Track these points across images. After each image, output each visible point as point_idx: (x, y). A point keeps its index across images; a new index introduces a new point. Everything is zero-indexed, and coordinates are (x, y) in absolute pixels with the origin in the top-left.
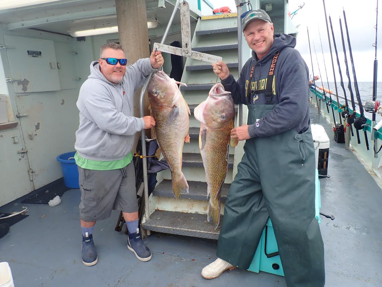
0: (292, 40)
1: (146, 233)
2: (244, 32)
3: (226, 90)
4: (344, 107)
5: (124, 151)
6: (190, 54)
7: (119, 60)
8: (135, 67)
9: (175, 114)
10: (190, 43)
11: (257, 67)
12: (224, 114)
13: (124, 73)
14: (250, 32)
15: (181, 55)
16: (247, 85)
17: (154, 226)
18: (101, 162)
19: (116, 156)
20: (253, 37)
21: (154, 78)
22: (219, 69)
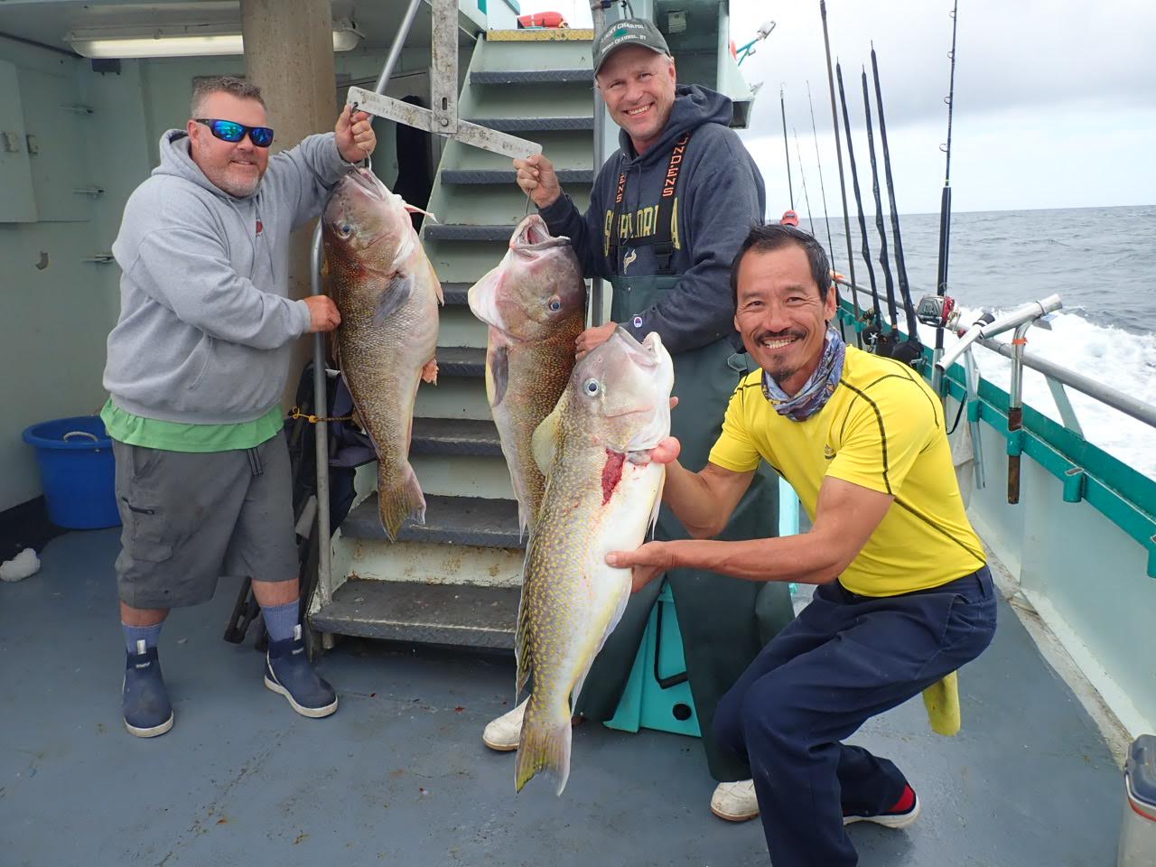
0: (721, 104)
1: (321, 643)
2: (598, 77)
3: (552, 234)
4: (868, 316)
5: (257, 396)
6: (454, 128)
7: (248, 131)
8: (295, 158)
9: (396, 297)
10: (454, 97)
11: (632, 176)
12: (556, 297)
13: (261, 168)
14: (615, 78)
15: (427, 130)
16: (608, 224)
17: (347, 619)
18: (187, 427)
19: (232, 408)
20: (624, 92)
21: (343, 186)
22: (535, 178)
